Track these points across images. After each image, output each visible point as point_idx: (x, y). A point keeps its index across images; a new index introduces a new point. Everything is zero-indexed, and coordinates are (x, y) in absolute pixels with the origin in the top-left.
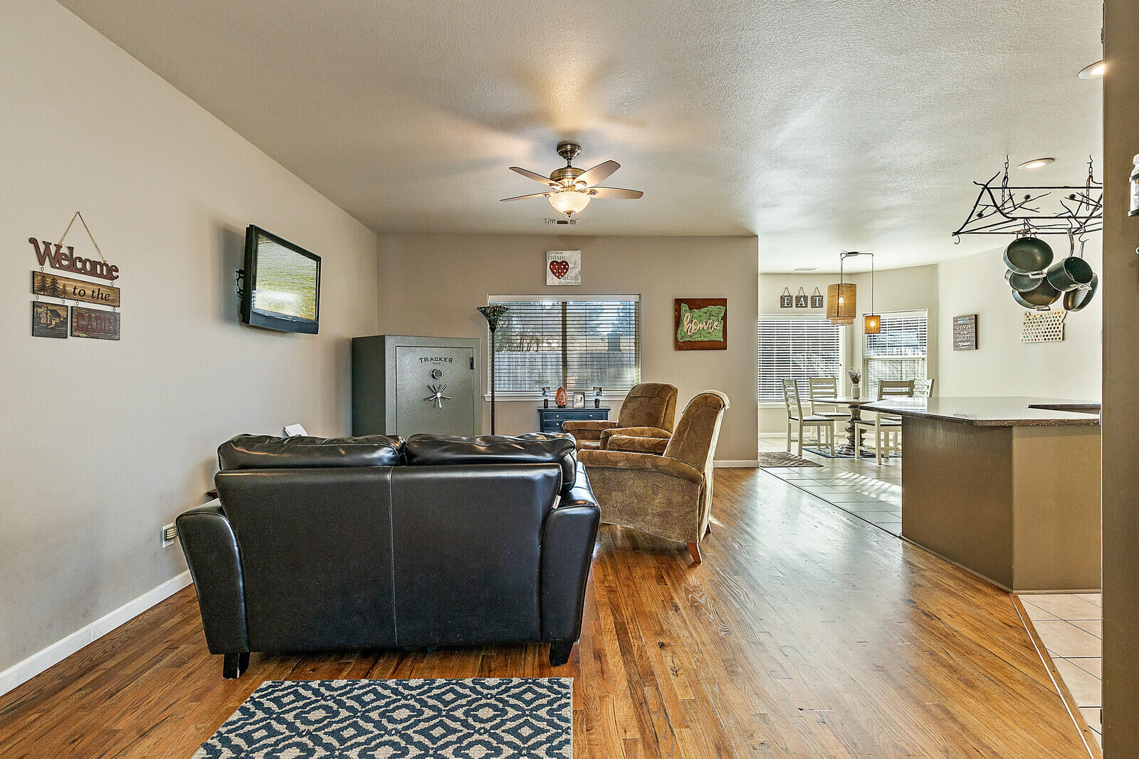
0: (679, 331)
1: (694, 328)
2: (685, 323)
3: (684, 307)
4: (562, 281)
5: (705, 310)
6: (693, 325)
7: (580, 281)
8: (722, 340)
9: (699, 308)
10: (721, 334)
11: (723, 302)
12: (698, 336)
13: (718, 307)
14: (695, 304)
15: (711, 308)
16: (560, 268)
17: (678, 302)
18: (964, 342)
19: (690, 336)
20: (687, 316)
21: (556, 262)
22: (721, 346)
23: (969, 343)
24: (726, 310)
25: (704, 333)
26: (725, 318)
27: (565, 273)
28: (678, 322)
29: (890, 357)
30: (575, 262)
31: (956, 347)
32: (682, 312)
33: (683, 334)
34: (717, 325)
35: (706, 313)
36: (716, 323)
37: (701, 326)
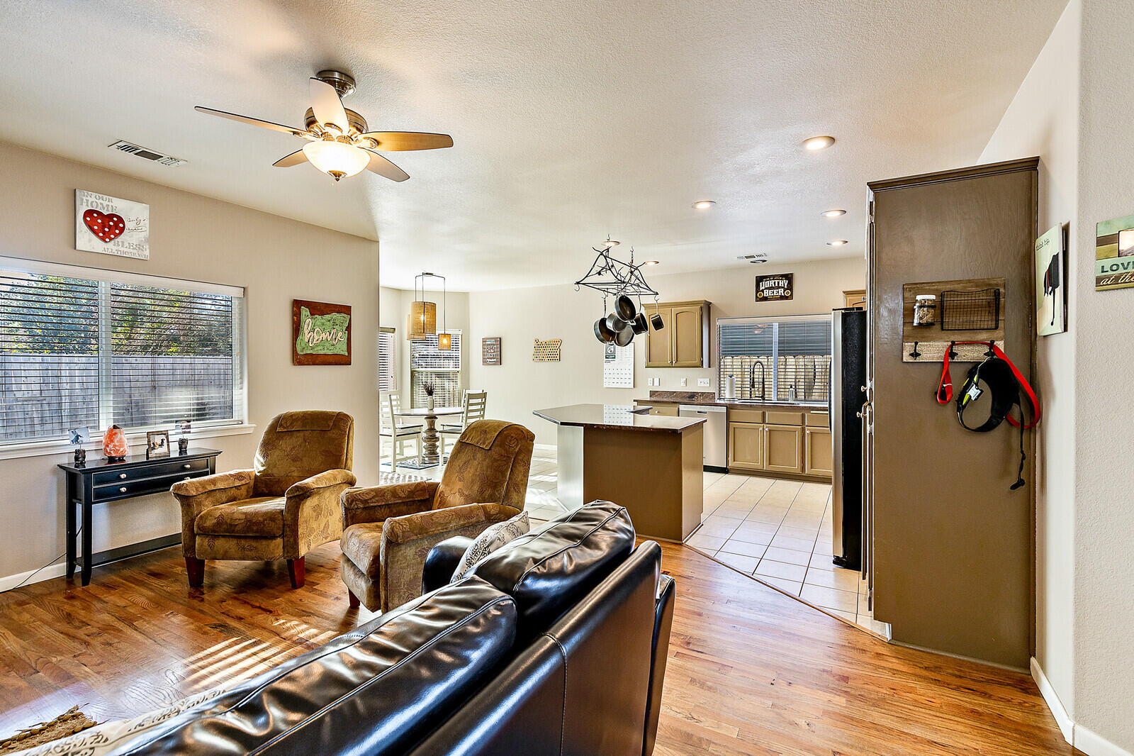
0: (298, 342)
1: (316, 338)
2: (306, 332)
3: (305, 311)
4: (111, 247)
5: (327, 317)
6: (317, 334)
7: (147, 253)
8: (347, 354)
9: (322, 314)
10: (345, 347)
11: (346, 310)
12: (321, 348)
13: (343, 315)
14: (318, 309)
15: (335, 315)
16: (108, 226)
17: (297, 304)
18: (491, 359)
19: (312, 348)
20: (307, 321)
21: (99, 213)
22: (344, 360)
23: (495, 360)
24: (350, 319)
25: (327, 344)
26: (349, 328)
27: (116, 235)
28: (296, 329)
29: (432, 369)
30: (138, 222)
31: (485, 362)
32: (303, 317)
33: (303, 345)
34: (342, 336)
35: (329, 321)
36: (340, 334)
37: (324, 336)
